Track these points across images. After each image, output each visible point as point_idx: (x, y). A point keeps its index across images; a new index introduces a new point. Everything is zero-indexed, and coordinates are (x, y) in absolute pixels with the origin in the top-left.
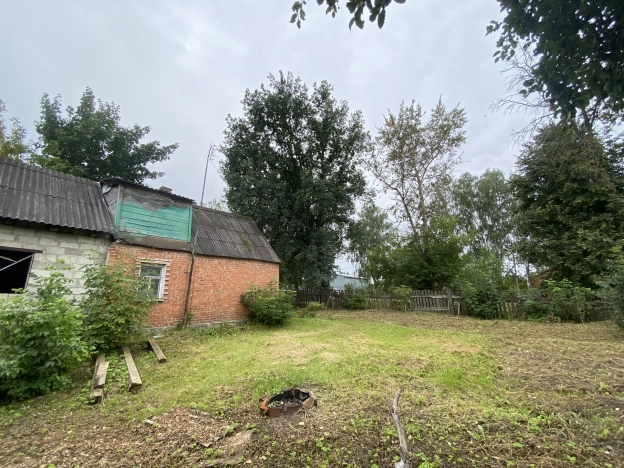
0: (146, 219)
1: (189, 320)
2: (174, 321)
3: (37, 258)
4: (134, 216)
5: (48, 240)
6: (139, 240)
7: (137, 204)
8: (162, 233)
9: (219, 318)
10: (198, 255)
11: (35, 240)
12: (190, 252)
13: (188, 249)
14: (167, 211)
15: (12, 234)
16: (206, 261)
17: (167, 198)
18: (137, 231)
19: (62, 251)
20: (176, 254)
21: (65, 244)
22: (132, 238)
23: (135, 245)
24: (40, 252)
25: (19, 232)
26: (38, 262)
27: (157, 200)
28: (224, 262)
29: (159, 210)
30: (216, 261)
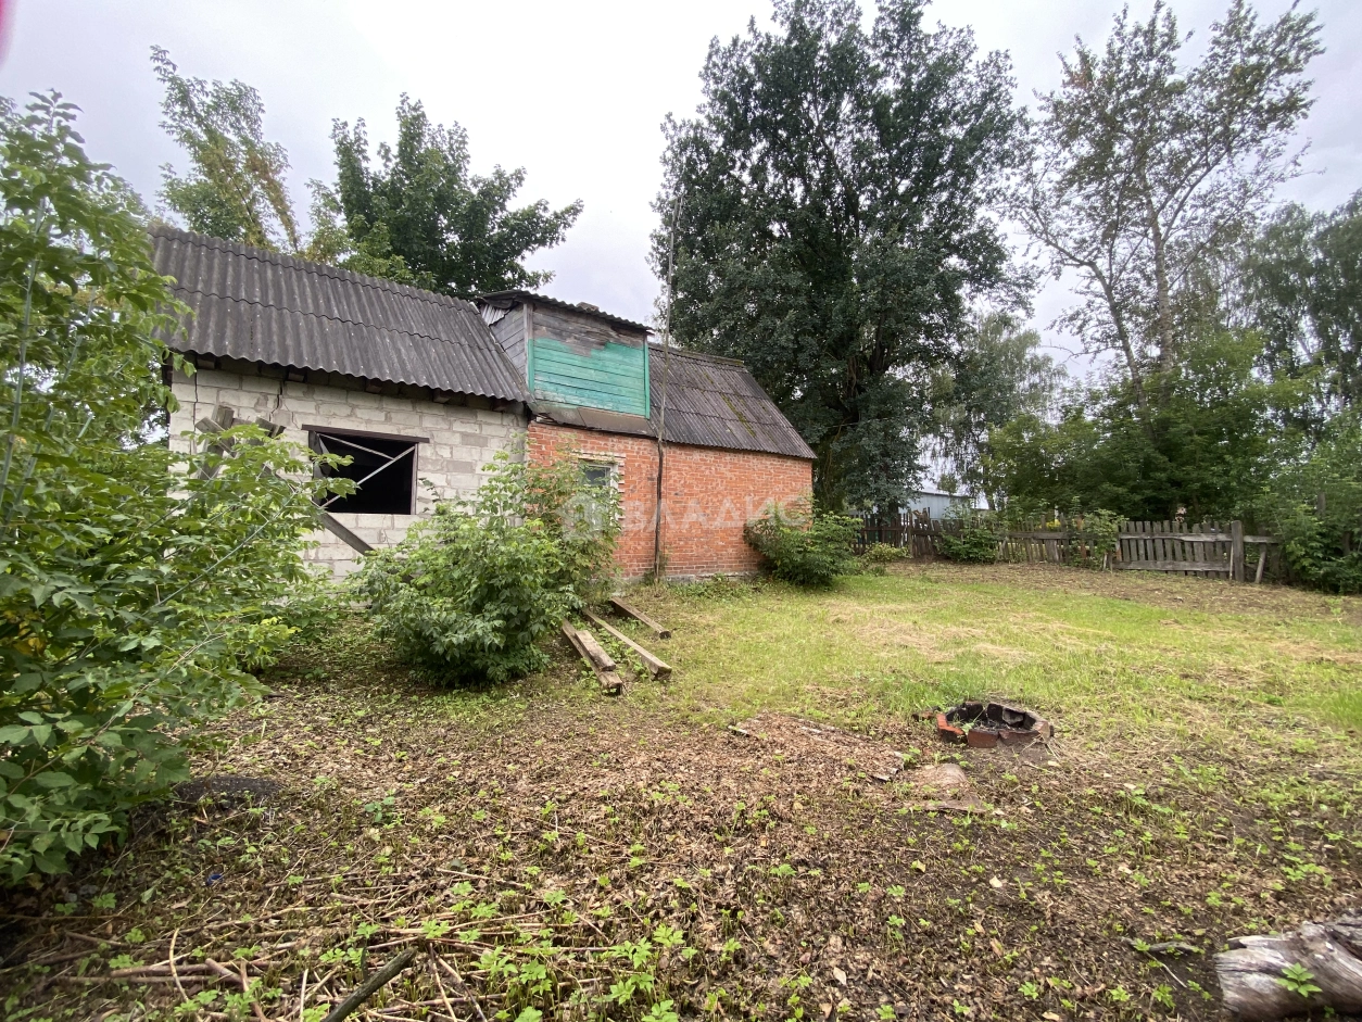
0: (574, 372)
1: (662, 567)
2: (638, 568)
3: (423, 451)
4: (554, 368)
5: (434, 419)
6: (570, 417)
7: (557, 343)
8: (602, 401)
9: (709, 566)
10: (669, 443)
11: (415, 419)
12: (654, 439)
13: (651, 433)
14: (606, 355)
15: (380, 409)
16: (681, 454)
17: (604, 328)
18: (564, 399)
19: (457, 439)
20: (630, 441)
21: (459, 427)
22: (558, 412)
23: (567, 426)
24: (426, 441)
25: (390, 406)
26: (426, 459)
27: (588, 333)
28: (710, 457)
29: (594, 353)
30: (697, 456)
